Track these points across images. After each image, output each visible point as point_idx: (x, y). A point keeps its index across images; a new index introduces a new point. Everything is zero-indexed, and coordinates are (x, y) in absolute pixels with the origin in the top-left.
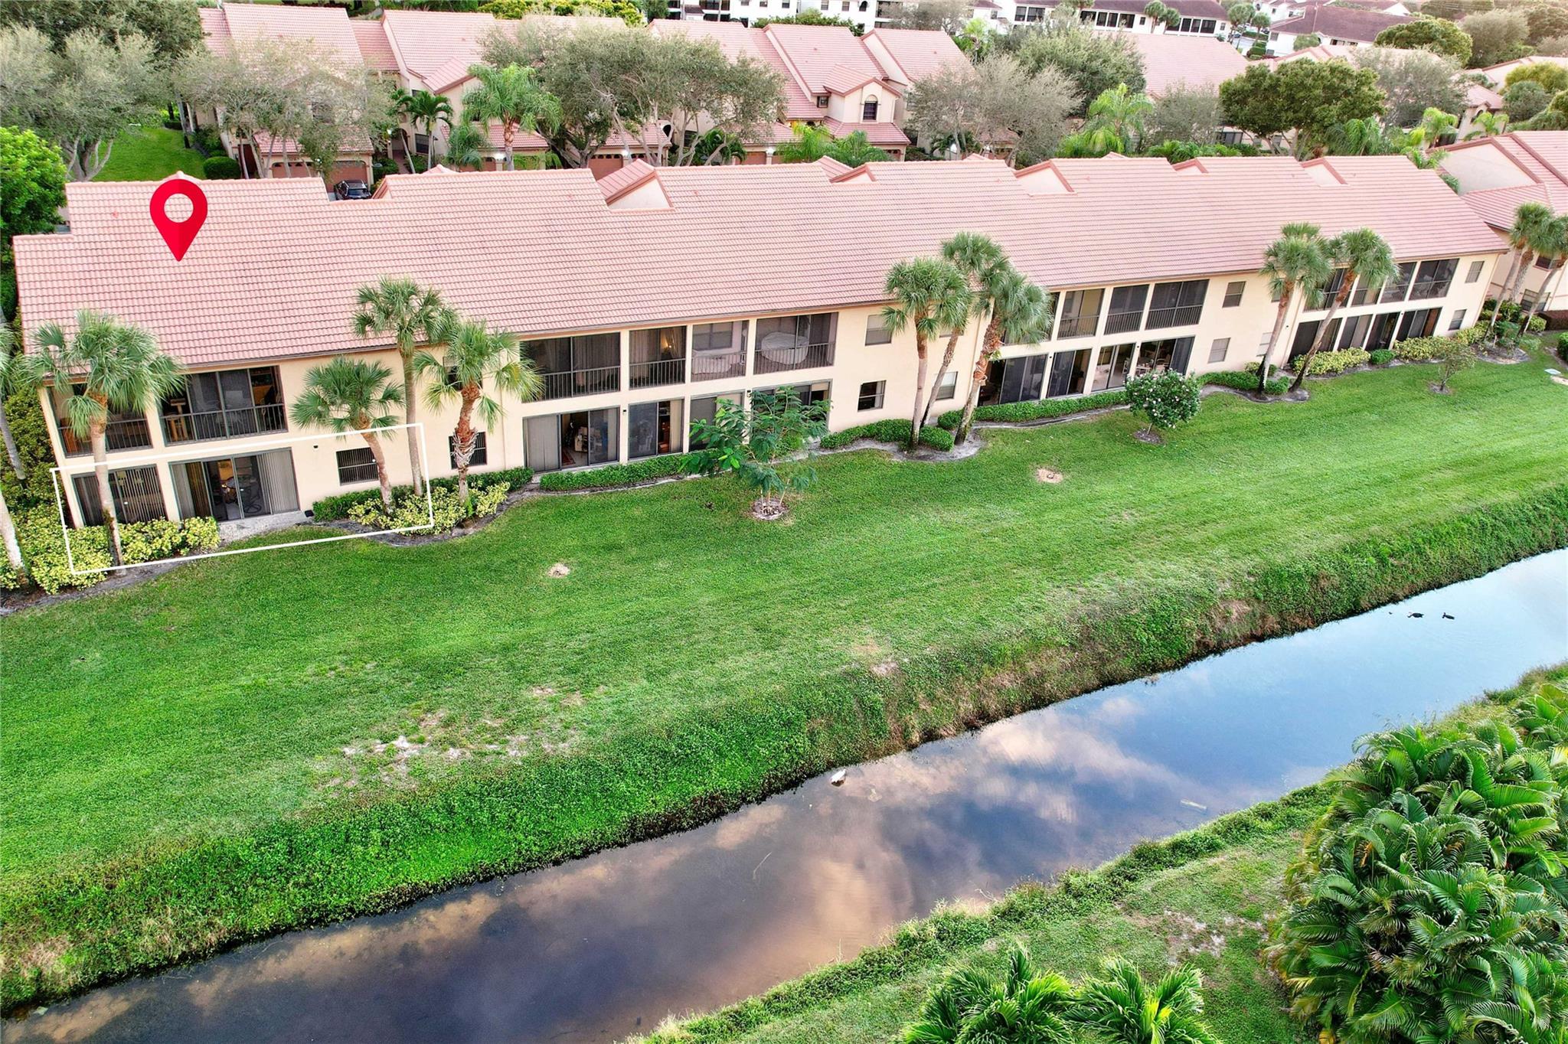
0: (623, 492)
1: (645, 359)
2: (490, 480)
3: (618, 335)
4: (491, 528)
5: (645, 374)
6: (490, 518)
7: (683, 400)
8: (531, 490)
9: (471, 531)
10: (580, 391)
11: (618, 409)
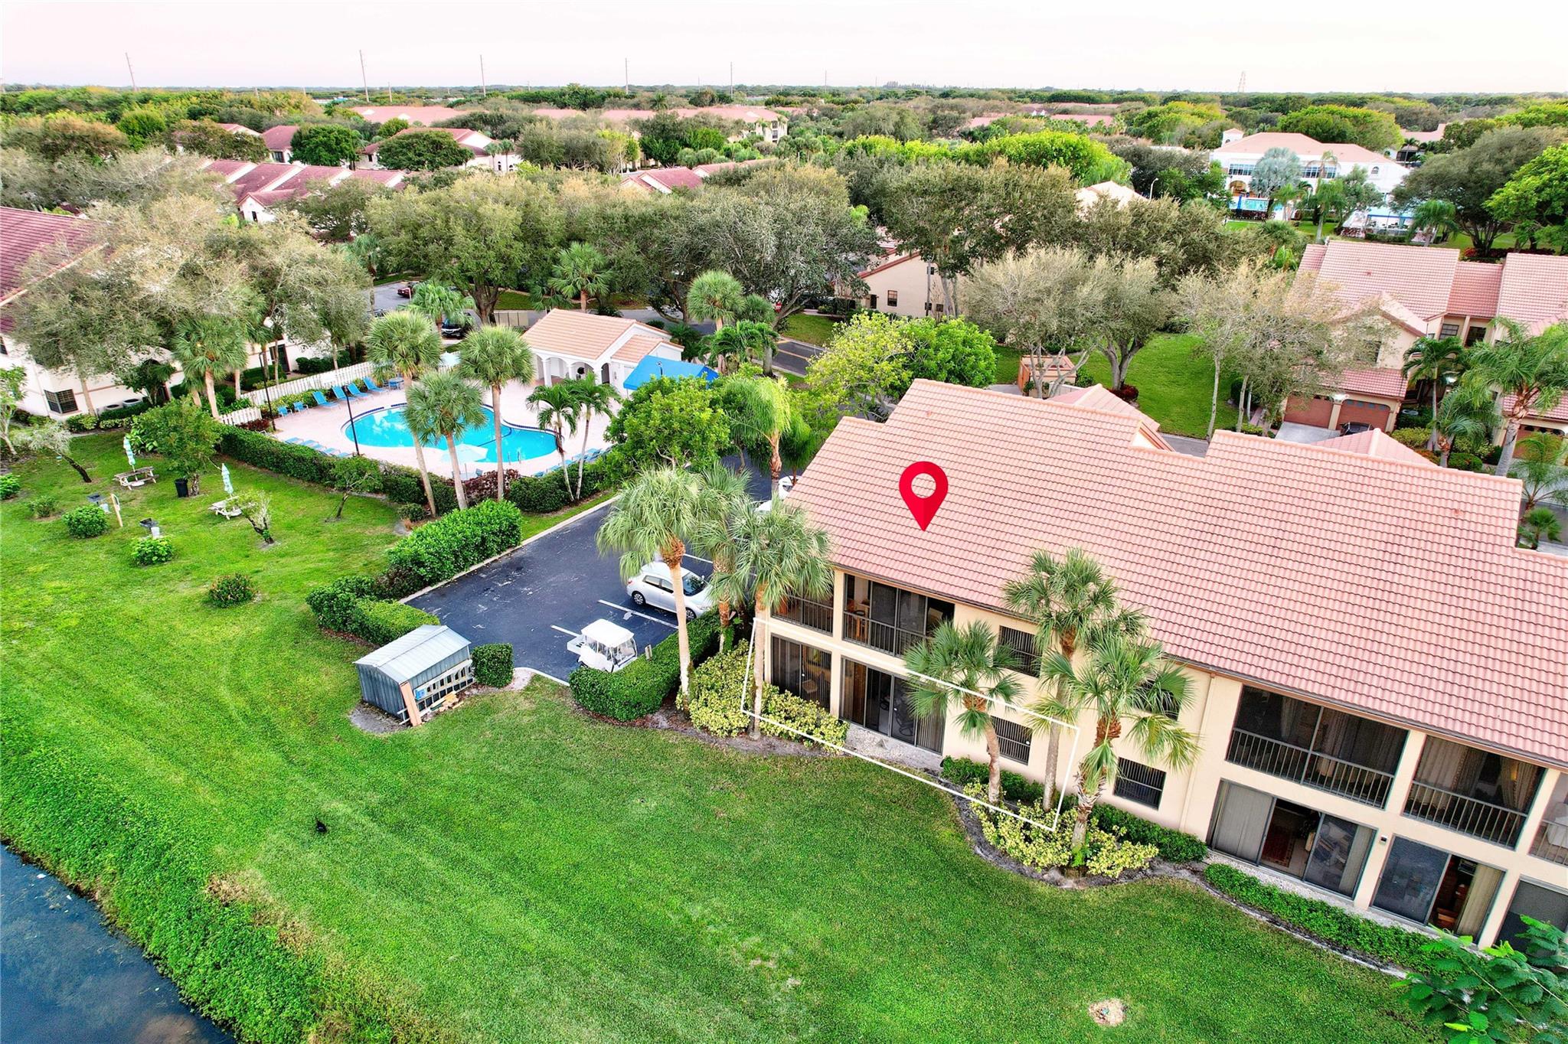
0: (1316, 950)
1: (1449, 781)
2: (1139, 833)
3: (1404, 734)
4: (1092, 895)
5: (1441, 804)
6: (1104, 881)
7: (1503, 873)
8: (1194, 872)
9: (1069, 883)
10: (1316, 779)
11: (1373, 832)
